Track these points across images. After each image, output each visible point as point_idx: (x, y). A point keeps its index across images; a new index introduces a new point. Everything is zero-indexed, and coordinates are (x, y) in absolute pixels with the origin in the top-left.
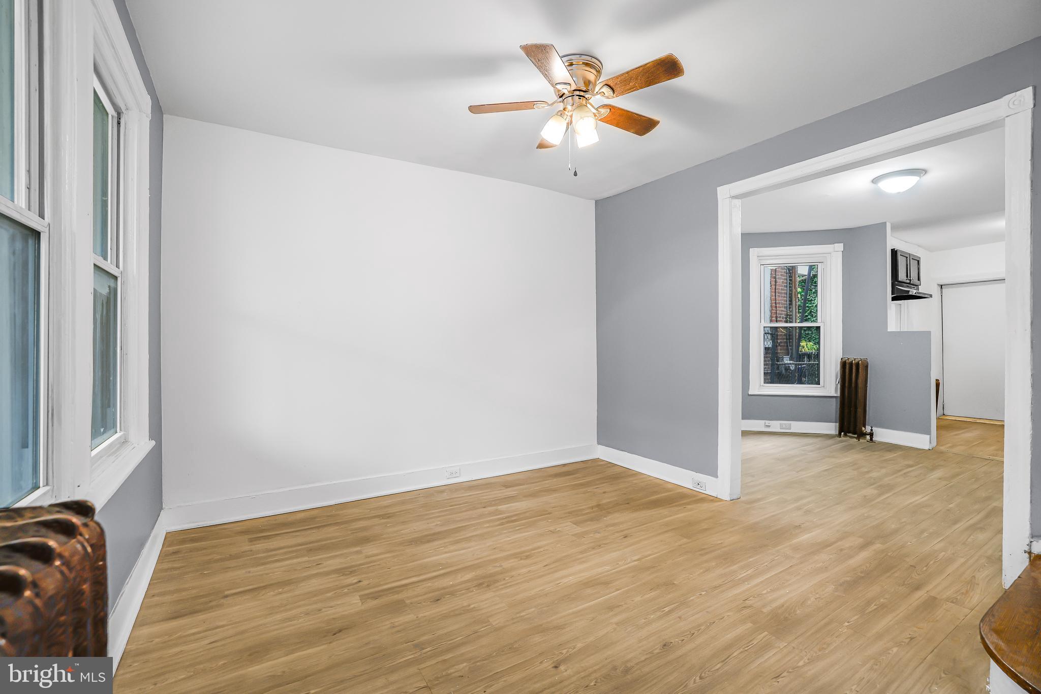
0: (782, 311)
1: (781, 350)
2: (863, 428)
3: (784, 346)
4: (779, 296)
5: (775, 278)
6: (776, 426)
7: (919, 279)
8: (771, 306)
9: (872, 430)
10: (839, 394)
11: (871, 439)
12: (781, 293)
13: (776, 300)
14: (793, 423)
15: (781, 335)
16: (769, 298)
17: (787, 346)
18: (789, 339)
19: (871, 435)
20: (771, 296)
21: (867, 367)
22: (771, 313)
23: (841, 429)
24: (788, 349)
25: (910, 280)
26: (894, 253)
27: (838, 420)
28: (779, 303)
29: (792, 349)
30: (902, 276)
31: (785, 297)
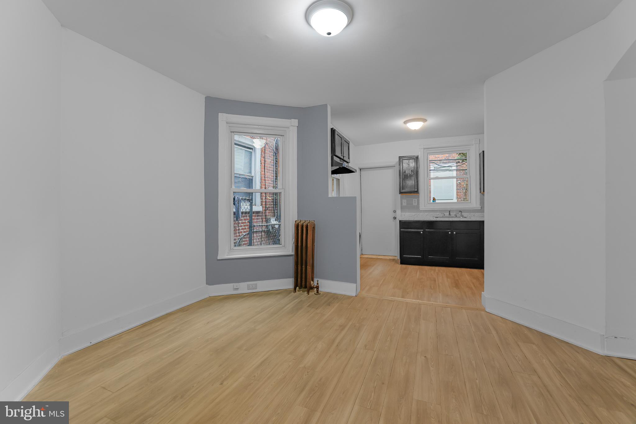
0: (270, 183)
1: (269, 213)
2: (312, 282)
3: (271, 210)
4: (268, 172)
5: (264, 157)
6: (243, 287)
7: (349, 158)
8: (261, 179)
9: (318, 284)
10: (293, 253)
11: (318, 292)
12: (270, 170)
13: (265, 175)
14: (259, 283)
15: (269, 202)
16: (260, 173)
17: (274, 210)
18: (276, 205)
19: (317, 288)
20: (261, 171)
21: (314, 228)
22: (261, 184)
23: (296, 285)
24: (274, 213)
25: (344, 157)
26: (333, 131)
27: (294, 277)
28: (268, 177)
29: (277, 212)
30: (338, 153)
31: (272, 173)
